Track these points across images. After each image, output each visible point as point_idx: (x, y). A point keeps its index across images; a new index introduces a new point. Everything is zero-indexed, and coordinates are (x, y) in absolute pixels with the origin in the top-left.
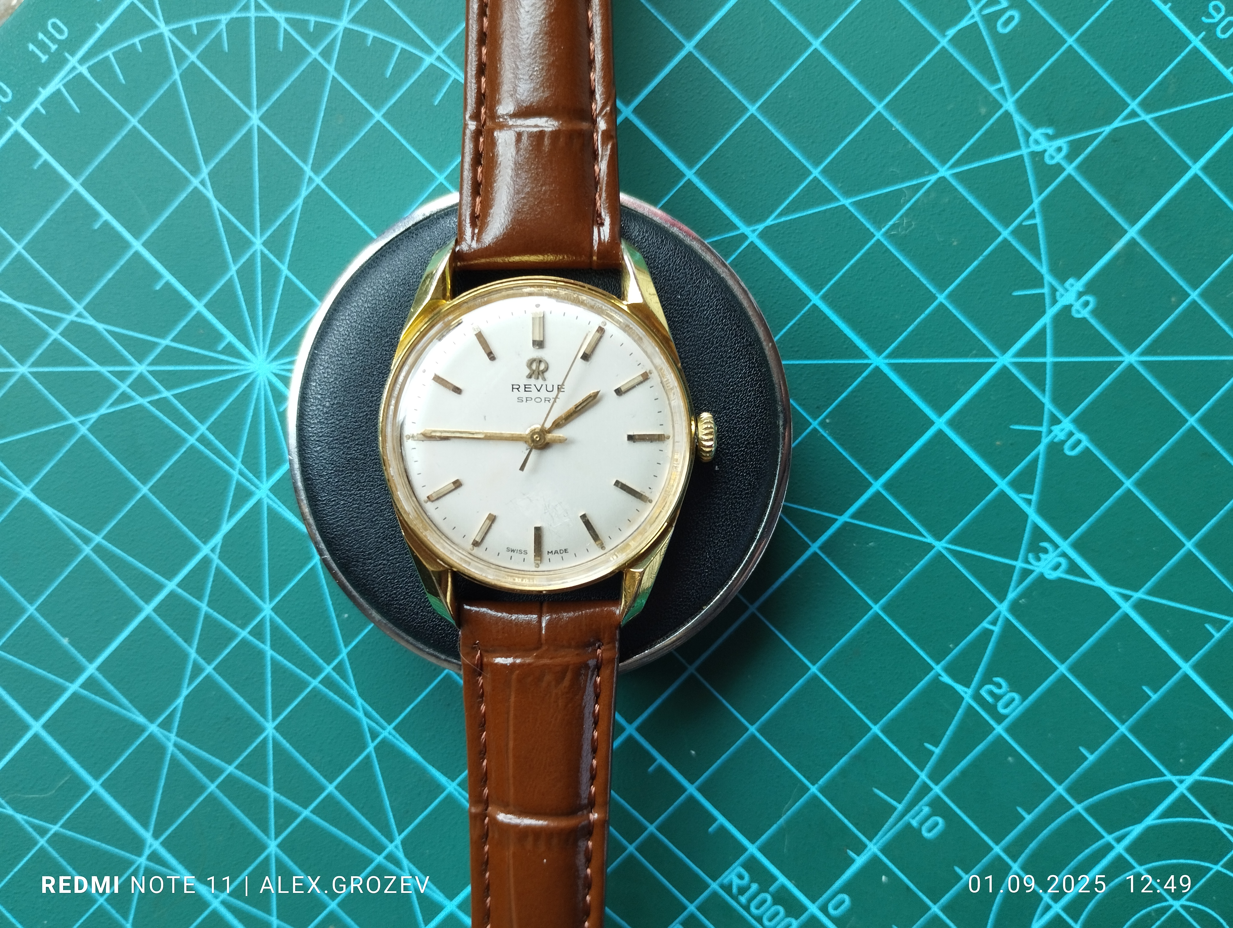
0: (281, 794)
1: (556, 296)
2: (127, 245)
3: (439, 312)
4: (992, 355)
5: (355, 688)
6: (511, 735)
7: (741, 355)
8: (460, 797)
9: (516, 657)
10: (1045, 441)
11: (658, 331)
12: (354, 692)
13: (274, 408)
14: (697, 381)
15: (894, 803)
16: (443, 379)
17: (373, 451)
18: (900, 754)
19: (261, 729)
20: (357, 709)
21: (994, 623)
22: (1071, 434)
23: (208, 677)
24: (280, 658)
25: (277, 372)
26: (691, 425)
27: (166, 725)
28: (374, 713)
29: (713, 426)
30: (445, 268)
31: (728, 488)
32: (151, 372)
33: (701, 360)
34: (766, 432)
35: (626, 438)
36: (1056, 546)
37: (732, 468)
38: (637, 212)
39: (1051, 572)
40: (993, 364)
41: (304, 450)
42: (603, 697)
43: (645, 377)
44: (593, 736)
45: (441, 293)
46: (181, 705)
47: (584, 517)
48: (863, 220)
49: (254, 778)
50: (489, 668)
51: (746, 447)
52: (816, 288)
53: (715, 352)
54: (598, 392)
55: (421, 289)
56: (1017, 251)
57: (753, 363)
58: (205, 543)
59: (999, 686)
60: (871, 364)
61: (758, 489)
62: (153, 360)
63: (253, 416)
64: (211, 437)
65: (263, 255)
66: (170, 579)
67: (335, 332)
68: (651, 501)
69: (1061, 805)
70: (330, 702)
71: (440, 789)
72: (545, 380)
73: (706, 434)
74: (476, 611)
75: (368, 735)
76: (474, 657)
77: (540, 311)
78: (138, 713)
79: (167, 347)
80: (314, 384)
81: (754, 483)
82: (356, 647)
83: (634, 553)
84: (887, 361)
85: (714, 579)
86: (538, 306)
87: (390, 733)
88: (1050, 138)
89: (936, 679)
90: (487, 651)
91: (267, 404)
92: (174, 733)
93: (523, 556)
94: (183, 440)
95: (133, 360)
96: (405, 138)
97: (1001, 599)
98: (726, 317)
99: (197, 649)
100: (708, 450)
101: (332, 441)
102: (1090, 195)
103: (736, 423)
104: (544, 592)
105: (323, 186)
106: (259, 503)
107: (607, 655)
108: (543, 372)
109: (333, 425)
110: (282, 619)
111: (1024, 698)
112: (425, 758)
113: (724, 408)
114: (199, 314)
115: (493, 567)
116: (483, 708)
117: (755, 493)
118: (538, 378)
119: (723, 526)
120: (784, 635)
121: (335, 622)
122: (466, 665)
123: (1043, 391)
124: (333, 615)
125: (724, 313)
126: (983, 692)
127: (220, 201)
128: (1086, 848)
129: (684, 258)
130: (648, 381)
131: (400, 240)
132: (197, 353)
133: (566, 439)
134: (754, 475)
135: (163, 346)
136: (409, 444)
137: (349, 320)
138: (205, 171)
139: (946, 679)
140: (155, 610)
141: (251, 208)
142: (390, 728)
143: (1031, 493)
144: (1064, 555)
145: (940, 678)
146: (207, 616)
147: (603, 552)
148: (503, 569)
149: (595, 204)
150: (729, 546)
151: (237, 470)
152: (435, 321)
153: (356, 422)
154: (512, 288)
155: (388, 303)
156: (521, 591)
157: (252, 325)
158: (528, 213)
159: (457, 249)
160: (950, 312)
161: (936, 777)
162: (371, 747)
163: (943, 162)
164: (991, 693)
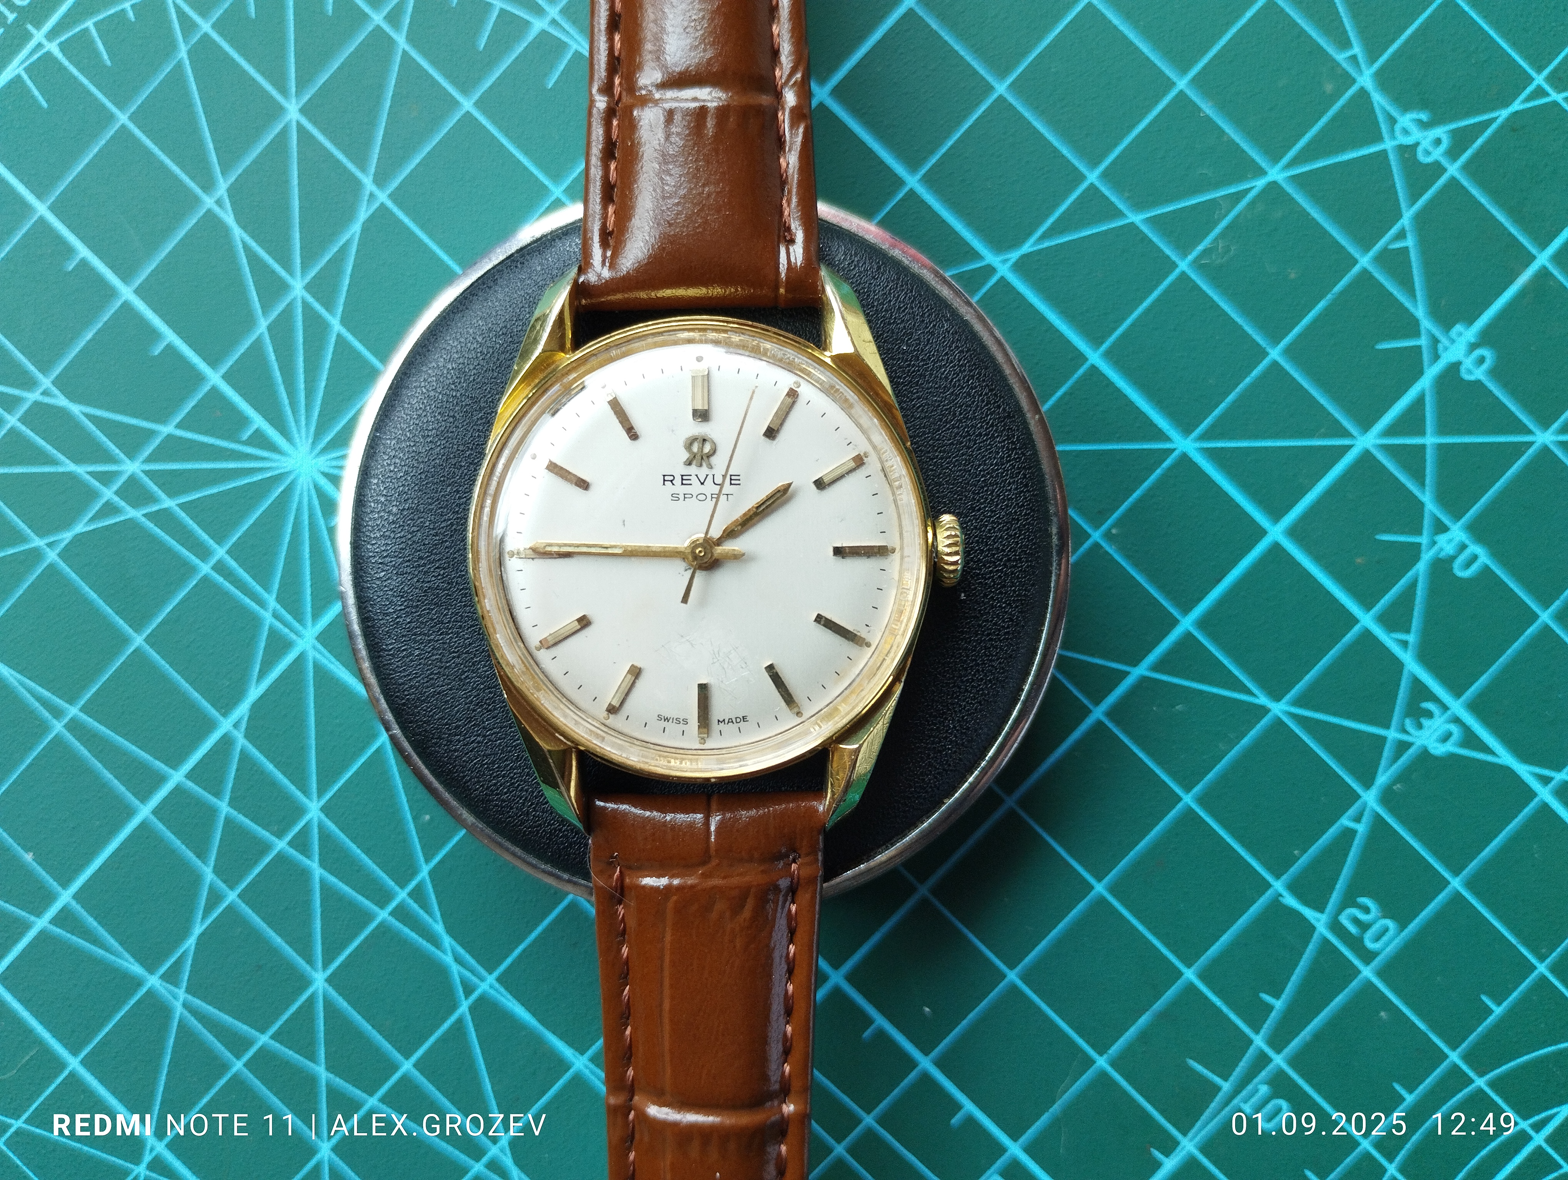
0: (337, 1074)
1: (727, 344)
2: (111, 293)
3: (554, 370)
4: (1347, 434)
5: (441, 923)
6: (667, 992)
7: (996, 431)
8: (593, 1077)
9: (672, 876)
10: (1426, 557)
11: (877, 394)
12: (439, 928)
13: (322, 522)
14: (932, 470)
15: (1217, 1080)
16: (562, 468)
17: (461, 576)
18: (1225, 1009)
19: (304, 982)
20: (444, 952)
21: (1358, 819)
22: (1463, 547)
23: (230, 908)
24: (332, 879)
25: (327, 470)
26: (927, 532)
27: (171, 977)
28: (468, 958)
29: (958, 533)
30: (563, 306)
31: (980, 626)
32: (146, 473)
33: (938, 440)
34: (1034, 544)
35: (832, 553)
36: (1445, 708)
37: (985, 596)
38: (841, 228)
39: (1438, 745)
40: (1349, 447)
41: (361, 577)
42: (800, 935)
43: (859, 462)
44: (786, 991)
45: (558, 343)
46: (193, 948)
47: (770, 668)
48: (1161, 245)
49: (297, 1052)
50: (633, 893)
51: (1005, 565)
52: (1096, 341)
53: (958, 427)
54: (790, 485)
55: (528, 337)
56: (1381, 286)
57: (1013, 443)
58: (225, 715)
59: (1367, 910)
60: (1174, 450)
61: (1023, 626)
62: (150, 455)
63: (292, 533)
64: (233, 564)
65: (305, 304)
66: (175, 766)
67: (406, 405)
68: (868, 645)
69: (1456, 1079)
70: (404, 942)
71: (563, 1065)
72: (711, 468)
73: (949, 546)
74: (613, 809)
75: (460, 989)
76: (611, 876)
77: (702, 367)
78: (132, 960)
79: (170, 437)
80: (376, 481)
81: (1018, 617)
82: (441, 862)
83: (845, 721)
84: (1198, 445)
85: (960, 760)
86: (699, 359)
87: (491, 986)
88: (1424, 126)
89: (1276, 904)
90: (630, 868)
91: (311, 516)
92: (183, 989)
93: (682, 727)
94: (193, 569)
95: (122, 455)
96: (507, 135)
97: (1368, 784)
98: (973, 376)
99: (215, 867)
100: (952, 568)
101: (401, 563)
102: (1482, 206)
103: (990, 530)
104: (713, 780)
105: (390, 204)
106: (301, 658)
107: (806, 872)
108: (709, 456)
109: (403, 540)
110: (336, 823)
111: (1403, 926)
112: (540, 1021)
113: (973, 509)
114: (214, 390)
115: (638, 743)
116: (625, 950)
117: (1019, 633)
118: (701, 465)
119: (973, 680)
120: (1055, 838)
121: (412, 826)
122: (599, 889)
123: (1422, 484)
124: (409, 816)
125: (971, 371)
126: (1344, 920)
127: (244, 228)
128: (1492, 1141)
129: (911, 292)
130: (864, 467)
131: (498, 271)
132: (212, 445)
133: (743, 555)
134: (1017, 607)
135: (165, 435)
136: (512, 565)
137: (425, 387)
138: (222, 186)
139: (1290, 901)
140: (155, 812)
141: (287, 239)
142: (491, 979)
143: (1408, 631)
144: (1457, 720)
145: (1280, 899)
146: (228, 821)
147: (799, 720)
148: (652, 746)
149: (781, 213)
150: (981, 710)
151: (271, 609)
152: (549, 383)
153: (436, 535)
154: (661, 333)
155: (482, 362)
156: (679, 778)
157: (290, 403)
158: (684, 226)
159: (581, 280)
160: (1288, 373)
161: (1277, 1042)
162: (464, 1007)
163: (1275, 158)
164: (1356, 921)
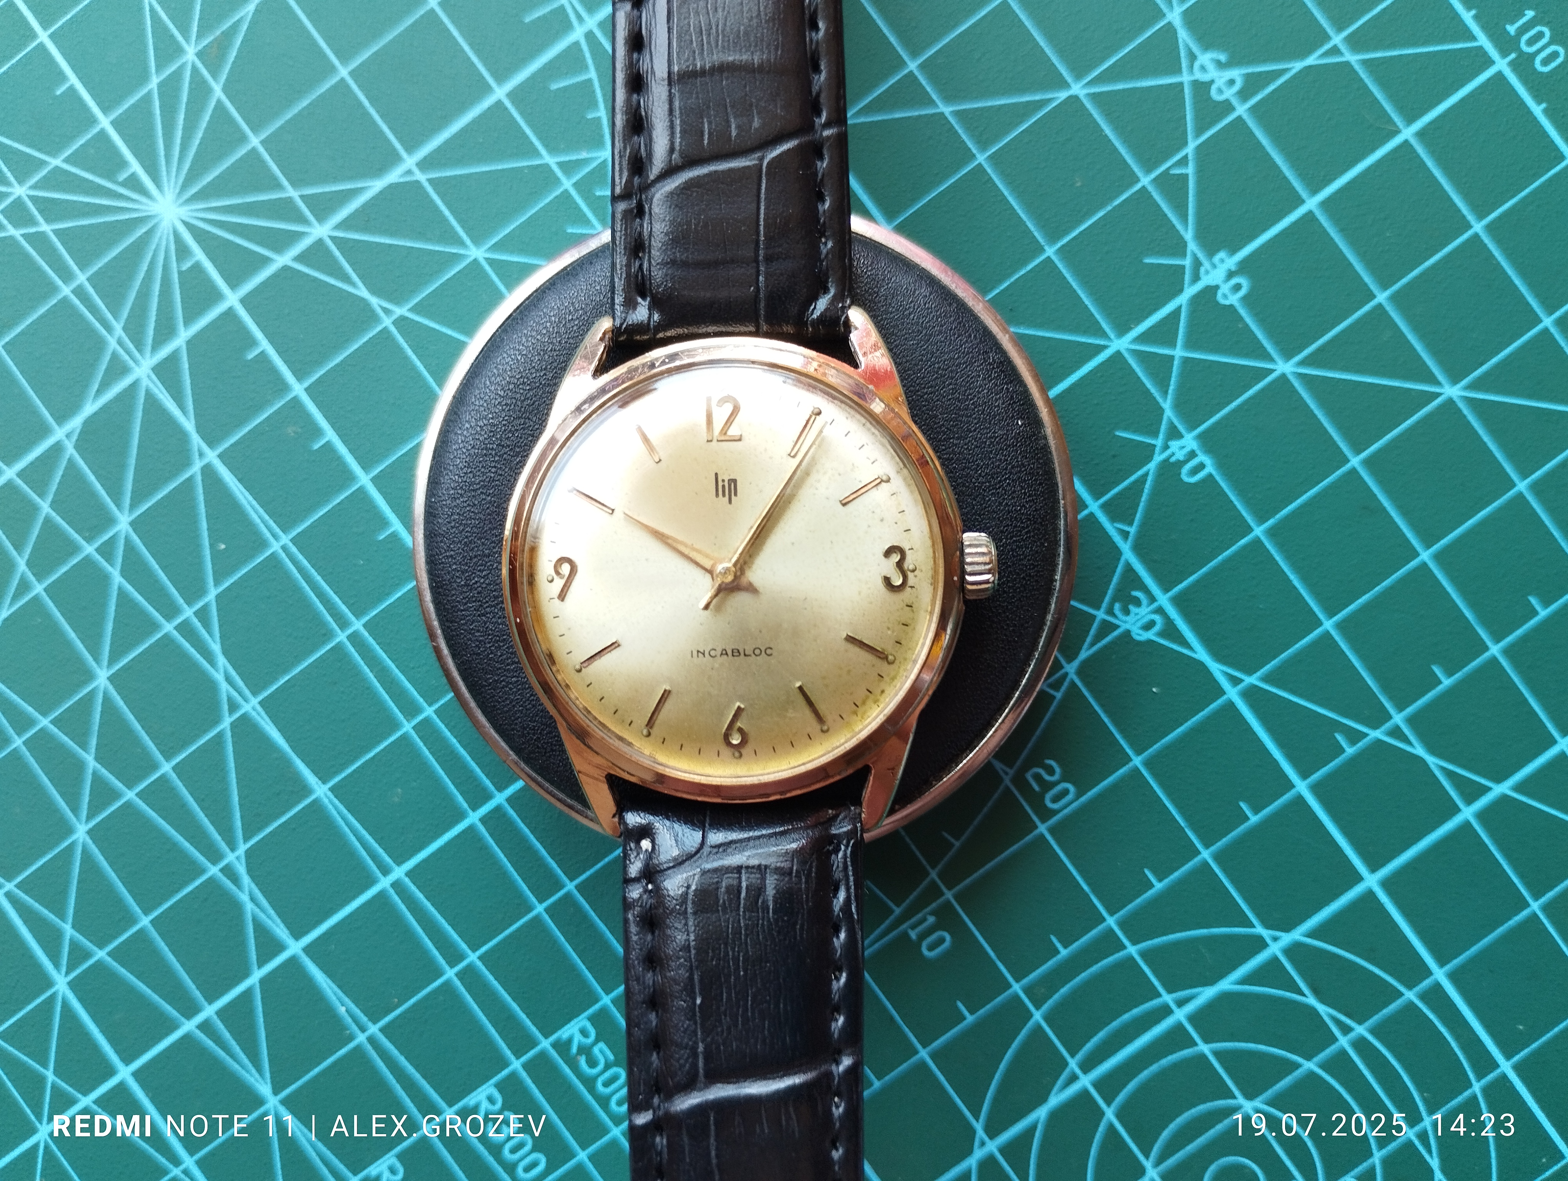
0: (104, 766)
2: (29, 34)
4: (1104, 335)
5: (219, 644)
8: (330, 807)
10: (1158, 458)
12: (216, 647)
13: (174, 265)
15: (890, 904)
18: (908, 840)
19: (90, 677)
20: (217, 671)
21: (1055, 686)
22: (1192, 455)
23: (36, 598)
24: (129, 588)
25: (188, 219)
28: (238, 680)
32: (31, 198)
36: (1152, 599)
39: (1141, 632)
40: (1105, 347)
48: (964, 137)
49: (72, 739)
52: (889, 213)
56: (1157, 205)
58: (61, 425)
59: (1051, 771)
62: (37, 183)
63: (146, 273)
64: (91, 291)
65: (194, 69)
66: (9, 463)
69: (1109, 943)
70: (184, 655)
71: (306, 790)
75: (226, 707)
79: (57, 168)
82: (228, 589)
87: (254, 708)
88: (1221, 65)
91: (167, 258)
95: (12, 179)
97: (1071, 657)
99: (28, 560)
102: (1263, 148)
110: (141, 538)
111: (1081, 793)
112: (292, 746)
114: (103, 133)
121: (208, 552)
123: (1165, 393)
124: (206, 542)
126: (1029, 776)
128: (1136, 1007)
132: (89, 181)
135: (52, 166)
141: (189, 7)
142: (255, 701)
143: (1131, 524)
144: (1160, 611)
146: (48, 520)
151: (116, 337)
157: (165, 155)
160: (1060, 272)
161: (950, 878)
162: (227, 722)
163: (1079, 76)
164: (1038, 778)
